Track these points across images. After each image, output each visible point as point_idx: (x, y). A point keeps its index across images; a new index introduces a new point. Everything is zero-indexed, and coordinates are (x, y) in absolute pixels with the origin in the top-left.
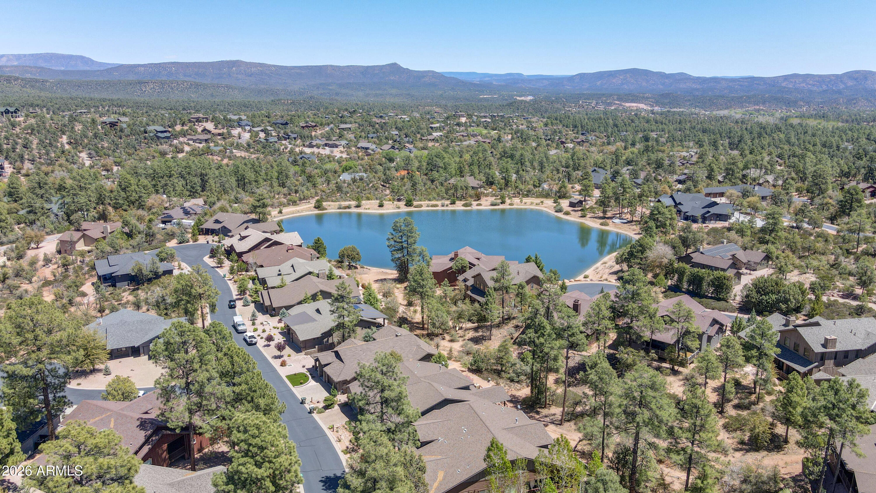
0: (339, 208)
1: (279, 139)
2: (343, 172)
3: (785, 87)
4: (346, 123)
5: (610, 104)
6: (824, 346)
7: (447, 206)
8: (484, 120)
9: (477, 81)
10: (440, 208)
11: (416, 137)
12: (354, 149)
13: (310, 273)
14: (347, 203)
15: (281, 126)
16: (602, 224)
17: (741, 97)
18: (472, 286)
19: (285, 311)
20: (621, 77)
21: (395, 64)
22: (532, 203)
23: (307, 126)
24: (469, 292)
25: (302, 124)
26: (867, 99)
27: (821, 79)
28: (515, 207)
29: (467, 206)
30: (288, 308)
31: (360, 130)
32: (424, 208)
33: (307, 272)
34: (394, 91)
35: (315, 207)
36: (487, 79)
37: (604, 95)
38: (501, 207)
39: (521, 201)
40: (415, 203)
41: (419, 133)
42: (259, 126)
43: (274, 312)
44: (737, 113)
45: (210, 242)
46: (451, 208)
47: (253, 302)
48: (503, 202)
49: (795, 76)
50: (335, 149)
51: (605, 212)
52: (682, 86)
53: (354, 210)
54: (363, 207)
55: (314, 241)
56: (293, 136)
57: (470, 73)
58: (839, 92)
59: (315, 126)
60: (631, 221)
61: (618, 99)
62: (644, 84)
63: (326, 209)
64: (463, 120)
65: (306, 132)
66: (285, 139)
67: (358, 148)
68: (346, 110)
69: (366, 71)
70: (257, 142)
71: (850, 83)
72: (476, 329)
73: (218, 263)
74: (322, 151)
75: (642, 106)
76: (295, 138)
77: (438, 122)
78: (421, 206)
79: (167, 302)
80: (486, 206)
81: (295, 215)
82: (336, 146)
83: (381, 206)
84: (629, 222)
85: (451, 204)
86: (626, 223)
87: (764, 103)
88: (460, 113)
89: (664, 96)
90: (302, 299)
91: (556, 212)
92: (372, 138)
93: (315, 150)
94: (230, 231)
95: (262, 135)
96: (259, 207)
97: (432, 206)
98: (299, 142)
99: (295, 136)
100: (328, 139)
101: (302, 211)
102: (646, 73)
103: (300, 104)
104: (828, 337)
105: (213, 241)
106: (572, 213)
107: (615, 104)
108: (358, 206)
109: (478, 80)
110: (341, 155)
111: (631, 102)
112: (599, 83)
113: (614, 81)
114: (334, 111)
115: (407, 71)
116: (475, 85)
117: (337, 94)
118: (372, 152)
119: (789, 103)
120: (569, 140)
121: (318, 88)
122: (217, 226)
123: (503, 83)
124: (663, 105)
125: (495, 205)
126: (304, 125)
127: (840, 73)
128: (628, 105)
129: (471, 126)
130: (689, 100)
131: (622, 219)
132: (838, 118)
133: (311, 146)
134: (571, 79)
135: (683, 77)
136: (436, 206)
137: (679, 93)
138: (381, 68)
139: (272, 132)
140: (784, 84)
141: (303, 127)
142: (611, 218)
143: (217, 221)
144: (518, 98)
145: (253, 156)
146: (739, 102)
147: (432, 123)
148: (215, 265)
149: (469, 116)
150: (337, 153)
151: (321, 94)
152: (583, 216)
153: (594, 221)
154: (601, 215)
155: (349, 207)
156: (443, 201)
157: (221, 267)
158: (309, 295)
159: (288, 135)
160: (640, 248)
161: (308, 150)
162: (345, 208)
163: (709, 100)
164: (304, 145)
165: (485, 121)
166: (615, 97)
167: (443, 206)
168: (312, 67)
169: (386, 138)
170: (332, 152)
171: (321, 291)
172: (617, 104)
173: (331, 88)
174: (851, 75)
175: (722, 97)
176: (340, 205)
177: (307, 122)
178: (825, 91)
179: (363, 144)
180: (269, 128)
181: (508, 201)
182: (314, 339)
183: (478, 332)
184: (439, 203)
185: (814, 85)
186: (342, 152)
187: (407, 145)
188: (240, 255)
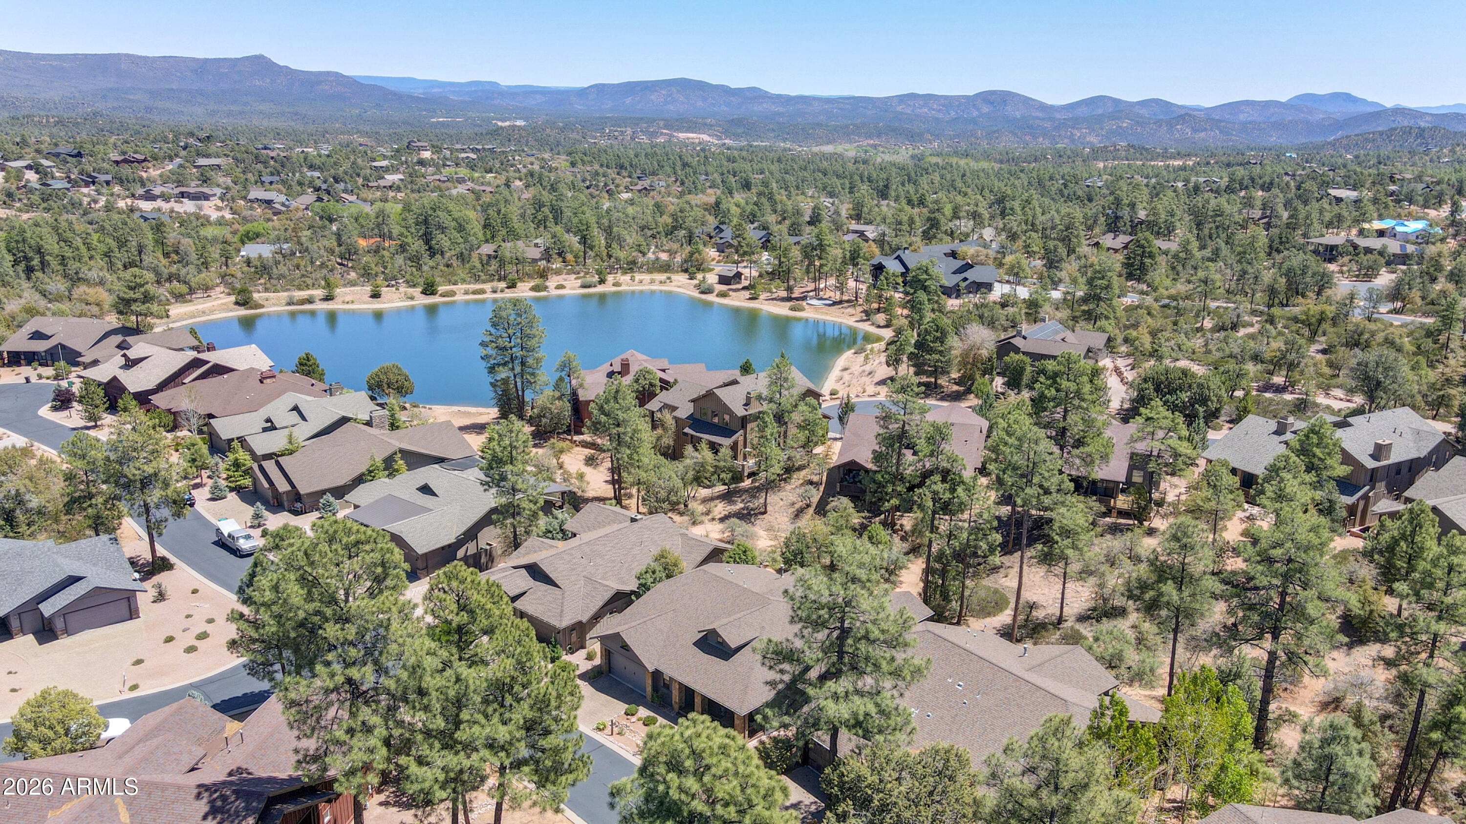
0: (289, 304)
1: (74, 183)
2: (243, 243)
3: (902, 113)
4: (208, 156)
5: (654, 134)
6: (1375, 456)
7: (502, 291)
8: (464, 155)
9: (418, 92)
10: (489, 296)
11: (356, 182)
12: (242, 202)
13: (344, 420)
14: (304, 294)
15: (69, 159)
16: (792, 309)
17: (847, 127)
18: (691, 417)
19: (332, 499)
20: (664, 92)
21: (261, 57)
22: (652, 282)
23: (125, 161)
24: (687, 430)
25: (115, 156)
26: (1012, 132)
27: (948, 102)
28: (623, 288)
29: (539, 291)
30: (340, 492)
31: (239, 170)
32: (459, 297)
33: (336, 418)
34: (265, 107)
35: (237, 303)
36: (436, 90)
37: (642, 119)
38: (600, 289)
39: (632, 279)
40: (441, 289)
41: (358, 175)
42: (20, 158)
43: (298, 505)
44: (849, 150)
45: (34, 380)
46: (510, 294)
47: (232, 490)
48: (602, 281)
49: (913, 96)
50: (205, 203)
51: (789, 289)
52: (757, 108)
53: (321, 306)
54: (339, 299)
55: (297, 361)
56: (102, 178)
57: (404, 78)
58: (974, 121)
59: (145, 160)
60: (841, 302)
61: (666, 127)
62: (700, 104)
63: (262, 306)
64: (426, 155)
65: (126, 171)
66: (87, 185)
67: (251, 201)
68: (192, 134)
69: (203, 67)
70: (27, 189)
71: (985, 109)
72: (727, 497)
73: (90, 419)
74: (178, 208)
75: (705, 137)
76: (108, 183)
77: (385, 157)
78: (452, 294)
79: (31, 505)
80: (574, 289)
81: (198, 319)
82: (206, 197)
83: (376, 295)
84: (835, 303)
85: (508, 288)
86: (830, 305)
87: (879, 136)
88: (418, 144)
89: (738, 122)
90: (364, 469)
91: (702, 293)
92: (271, 183)
93: (159, 203)
94: (80, 355)
95: (31, 176)
96: (135, 301)
97: (475, 292)
98: (117, 189)
99: (109, 177)
100: (179, 183)
101: (212, 312)
102: (700, 87)
103: (76, 124)
104: (1380, 442)
105: (40, 377)
106: (731, 293)
107: (662, 134)
108: (328, 298)
109: (421, 91)
110: (220, 214)
111: (687, 131)
112: (628, 101)
113: (653, 97)
114: (166, 137)
115: (286, 71)
116: (417, 99)
117: (148, 109)
118: (284, 209)
119: (913, 137)
120: (622, 188)
121: (104, 97)
122: (41, 346)
123: (467, 98)
124: (736, 136)
125: (590, 287)
126: (119, 158)
127: (971, 93)
128: (682, 135)
129: (444, 165)
130: (773, 130)
131: (821, 299)
132: (987, 157)
133: (149, 197)
134: (582, 93)
135: (755, 95)
136: (483, 292)
137: (755, 118)
138: (233, 63)
139: (54, 170)
140: (899, 108)
141: (117, 163)
142: (804, 298)
143: (37, 336)
144: (500, 124)
145: (25, 216)
146: (846, 133)
147: (374, 160)
148: (82, 423)
149: (437, 149)
150: (211, 209)
151: (114, 109)
152: (753, 298)
153: (775, 305)
154: (784, 294)
155: (310, 301)
156: (495, 284)
157: (96, 426)
158: (379, 461)
159: (90, 176)
160: (939, 334)
161: (146, 206)
162: (303, 302)
163: (803, 129)
164: (133, 195)
165: (468, 158)
166: (662, 124)
167: (495, 292)
168: (86, 56)
169: (300, 184)
170: (200, 209)
171: (401, 451)
172: (666, 134)
173: (132, 97)
174: (987, 97)
175: (819, 125)
176: (291, 298)
177: (124, 153)
178: (955, 120)
179: (256, 193)
180: (46, 163)
181: (610, 279)
182: (443, 548)
183: (733, 503)
184: (487, 287)
185: (939, 111)
186: (219, 209)
187: (343, 195)
188: (143, 398)
